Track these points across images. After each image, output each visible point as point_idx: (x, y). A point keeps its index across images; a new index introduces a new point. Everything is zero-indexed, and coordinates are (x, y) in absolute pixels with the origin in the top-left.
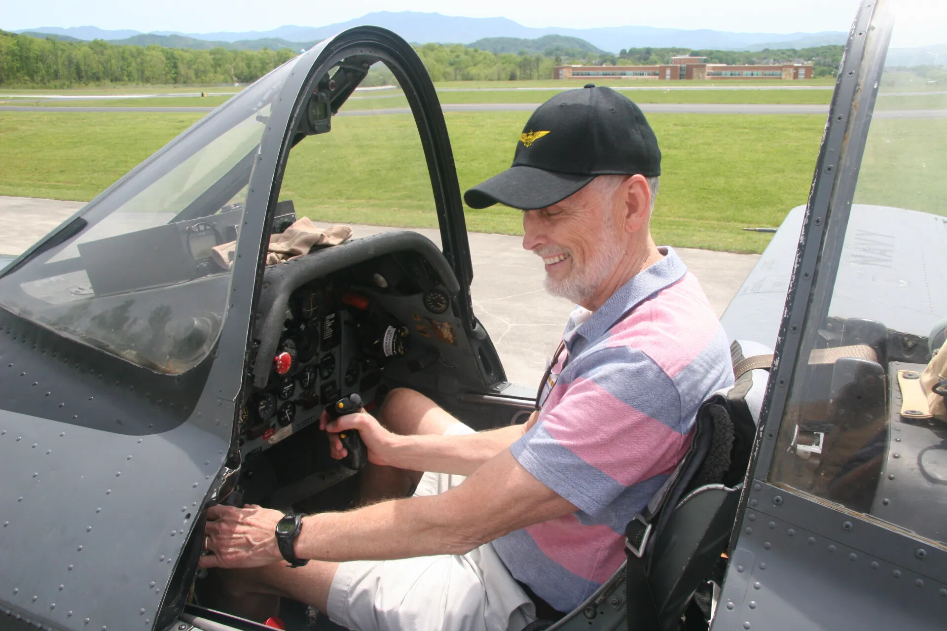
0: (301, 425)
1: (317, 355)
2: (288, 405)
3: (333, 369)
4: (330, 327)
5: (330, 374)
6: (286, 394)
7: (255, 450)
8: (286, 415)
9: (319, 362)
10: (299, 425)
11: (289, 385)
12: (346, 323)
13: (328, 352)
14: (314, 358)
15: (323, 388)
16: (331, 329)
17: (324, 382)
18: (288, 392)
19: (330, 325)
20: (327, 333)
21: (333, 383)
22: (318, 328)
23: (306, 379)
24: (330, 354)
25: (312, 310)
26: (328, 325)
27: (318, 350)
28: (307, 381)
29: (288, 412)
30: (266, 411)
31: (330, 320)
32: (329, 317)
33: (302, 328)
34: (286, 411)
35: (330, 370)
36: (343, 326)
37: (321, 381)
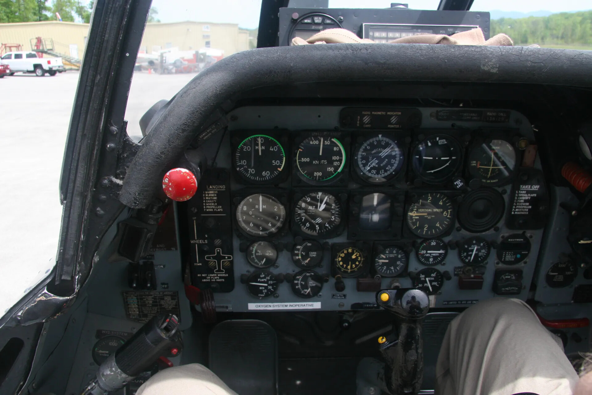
0: (451, 303)
1: (497, 230)
2: (433, 273)
3: (525, 256)
4: (526, 201)
5: (517, 261)
6: (431, 260)
7: (369, 303)
8: (427, 283)
9: (500, 240)
10: (448, 302)
11: (439, 250)
12: (562, 205)
13: (520, 232)
14: (491, 232)
15: (498, 274)
16: (528, 204)
17: (500, 265)
18: (435, 258)
19: (527, 198)
20: (519, 207)
21: (519, 273)
22: (506, 197)
23: (470, 253)
24: (523, 236)
25: (491, 168)
26: (523, 198)
27: (501, 224)
28: (471, 255)
29: (431, 282)
30: (392, 268)
31: (528, 192)
32: (528, 187)
33: (457, 185)
34: (427, 279)
35: (518, 256)
36: (558, 208)
37: (498, 263)
